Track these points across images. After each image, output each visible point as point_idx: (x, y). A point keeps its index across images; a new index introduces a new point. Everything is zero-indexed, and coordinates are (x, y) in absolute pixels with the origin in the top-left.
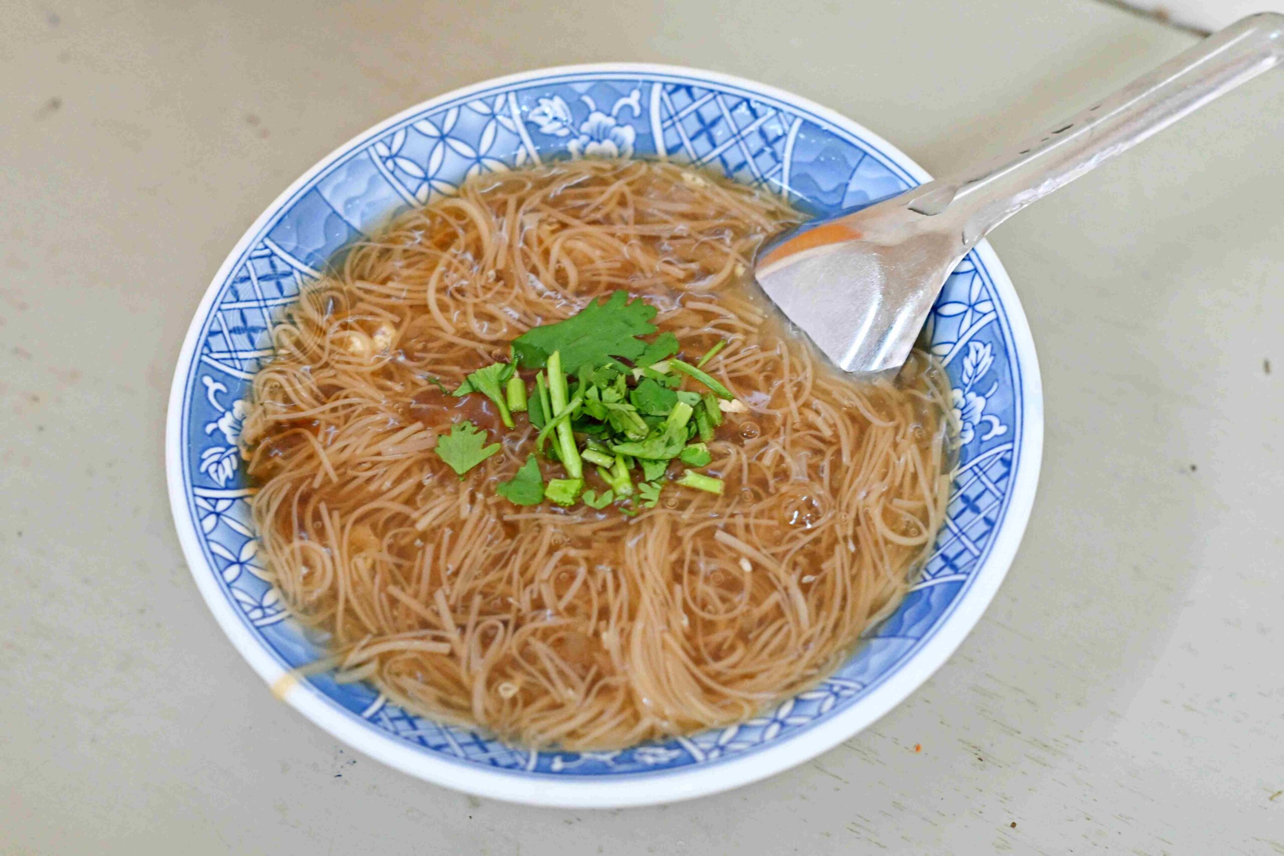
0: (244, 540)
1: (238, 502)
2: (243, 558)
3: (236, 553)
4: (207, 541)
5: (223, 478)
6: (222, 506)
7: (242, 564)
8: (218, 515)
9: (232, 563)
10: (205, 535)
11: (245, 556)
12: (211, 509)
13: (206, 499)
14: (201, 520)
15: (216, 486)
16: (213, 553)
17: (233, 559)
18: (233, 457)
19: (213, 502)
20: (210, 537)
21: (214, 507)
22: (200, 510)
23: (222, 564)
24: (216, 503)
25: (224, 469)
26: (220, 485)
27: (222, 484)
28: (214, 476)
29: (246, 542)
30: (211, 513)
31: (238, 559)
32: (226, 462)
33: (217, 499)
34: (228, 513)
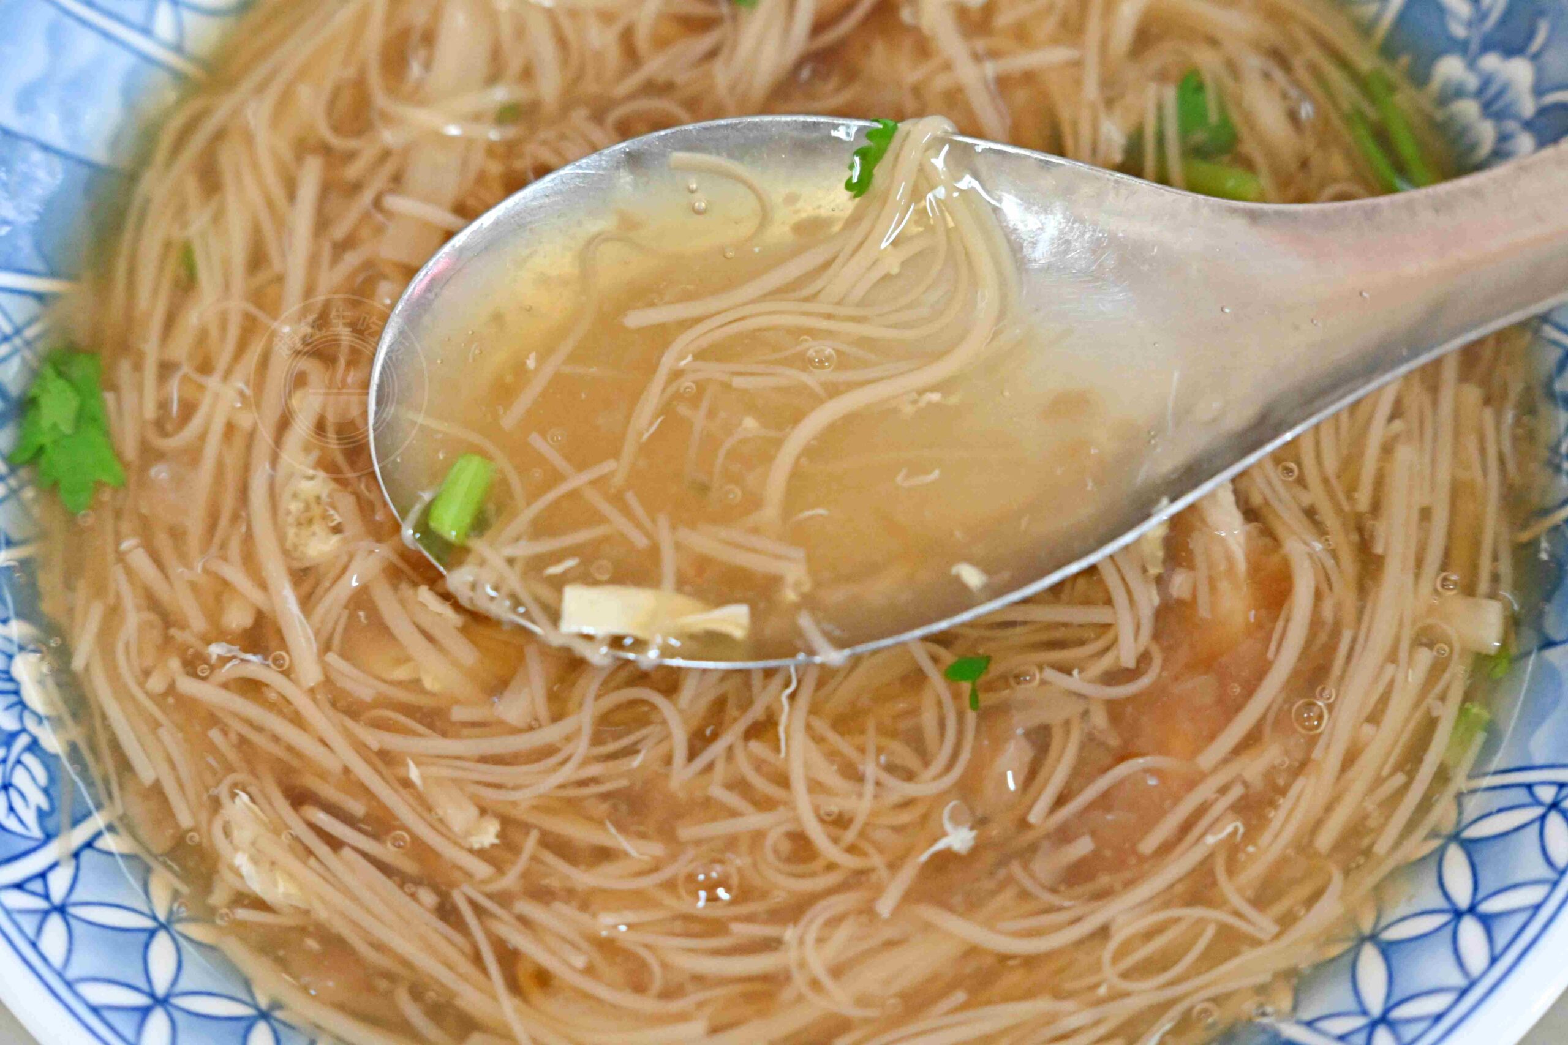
0: (143, 937)
1: (87, 856)
2: (161, 989)
3: (142, 984)
4: (69, 985)
5: (30, 817)
6: (58, 884)
7: (162, 1002)
8: (61, 910)
9: (144, 1012)
10: (60, 975)
11: (162, 977)
12: (42, 904)
13: (19, 886)
14: (34, 945)
15: (25, 845)
16: (95, 1010)
17: (141, 1000)
18: (29, 759)
19: (37, 886)
20: (70, 974)
21: (47, 897)
22: (24, 921)
23: (125, 1024)
24: (46, 886)
25: (22, 795)
26: (36, 839)
27: (37, 833)
28: (12, 823)
29: (147, 946)
30: (46, 913)
31: (152, 995)
32: (20, 778)
33: (43, 875)
34: (78, 895)
